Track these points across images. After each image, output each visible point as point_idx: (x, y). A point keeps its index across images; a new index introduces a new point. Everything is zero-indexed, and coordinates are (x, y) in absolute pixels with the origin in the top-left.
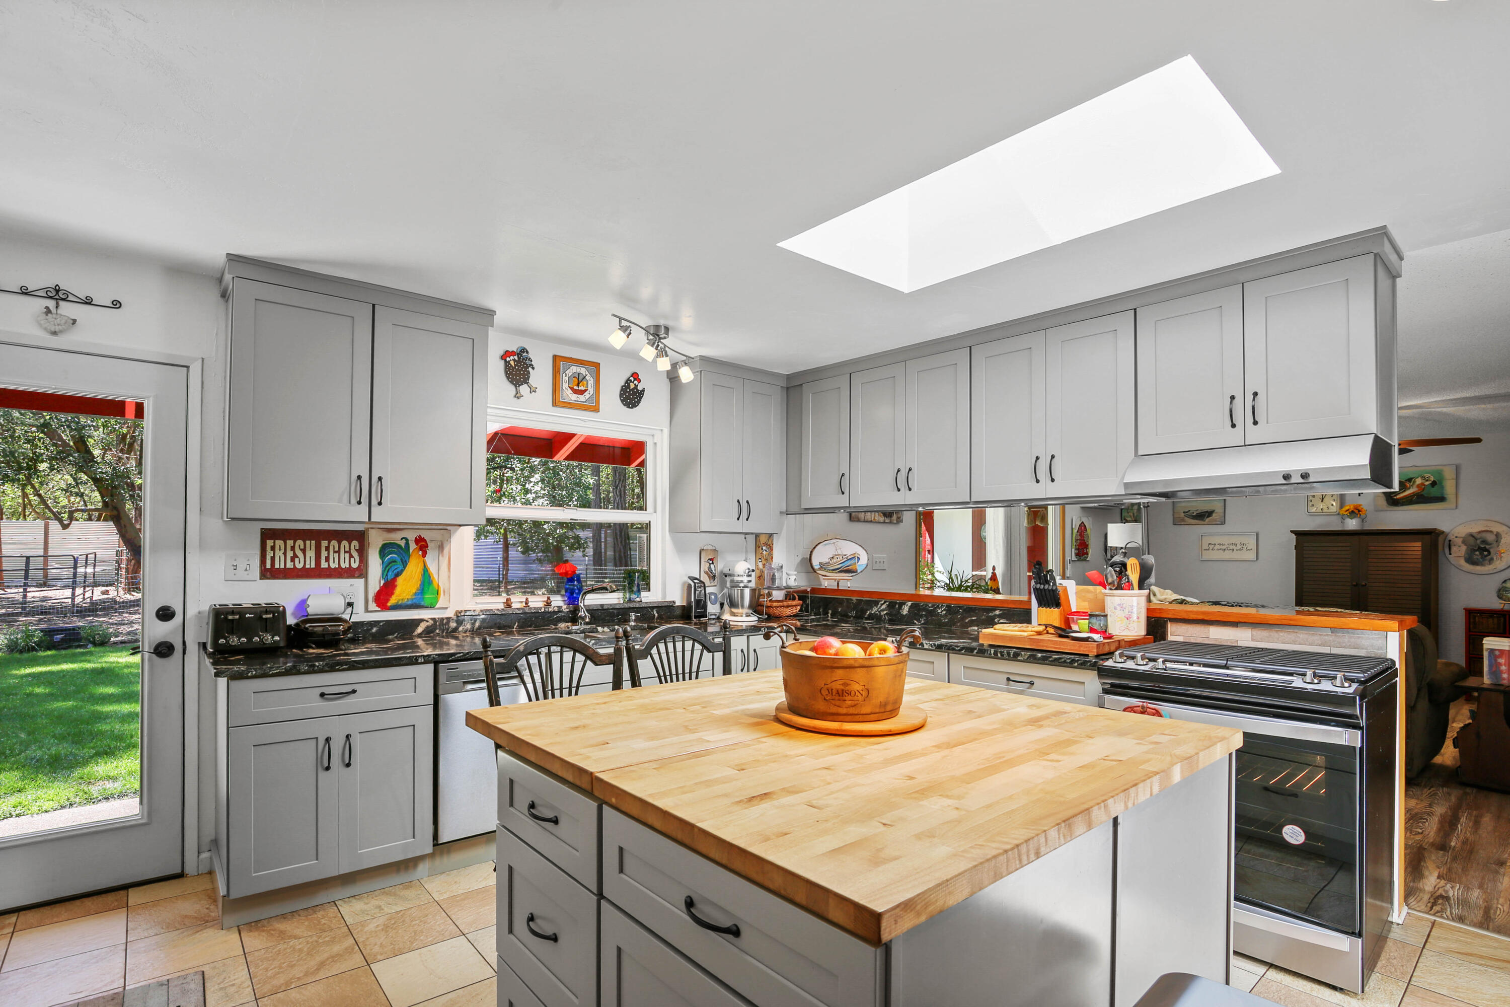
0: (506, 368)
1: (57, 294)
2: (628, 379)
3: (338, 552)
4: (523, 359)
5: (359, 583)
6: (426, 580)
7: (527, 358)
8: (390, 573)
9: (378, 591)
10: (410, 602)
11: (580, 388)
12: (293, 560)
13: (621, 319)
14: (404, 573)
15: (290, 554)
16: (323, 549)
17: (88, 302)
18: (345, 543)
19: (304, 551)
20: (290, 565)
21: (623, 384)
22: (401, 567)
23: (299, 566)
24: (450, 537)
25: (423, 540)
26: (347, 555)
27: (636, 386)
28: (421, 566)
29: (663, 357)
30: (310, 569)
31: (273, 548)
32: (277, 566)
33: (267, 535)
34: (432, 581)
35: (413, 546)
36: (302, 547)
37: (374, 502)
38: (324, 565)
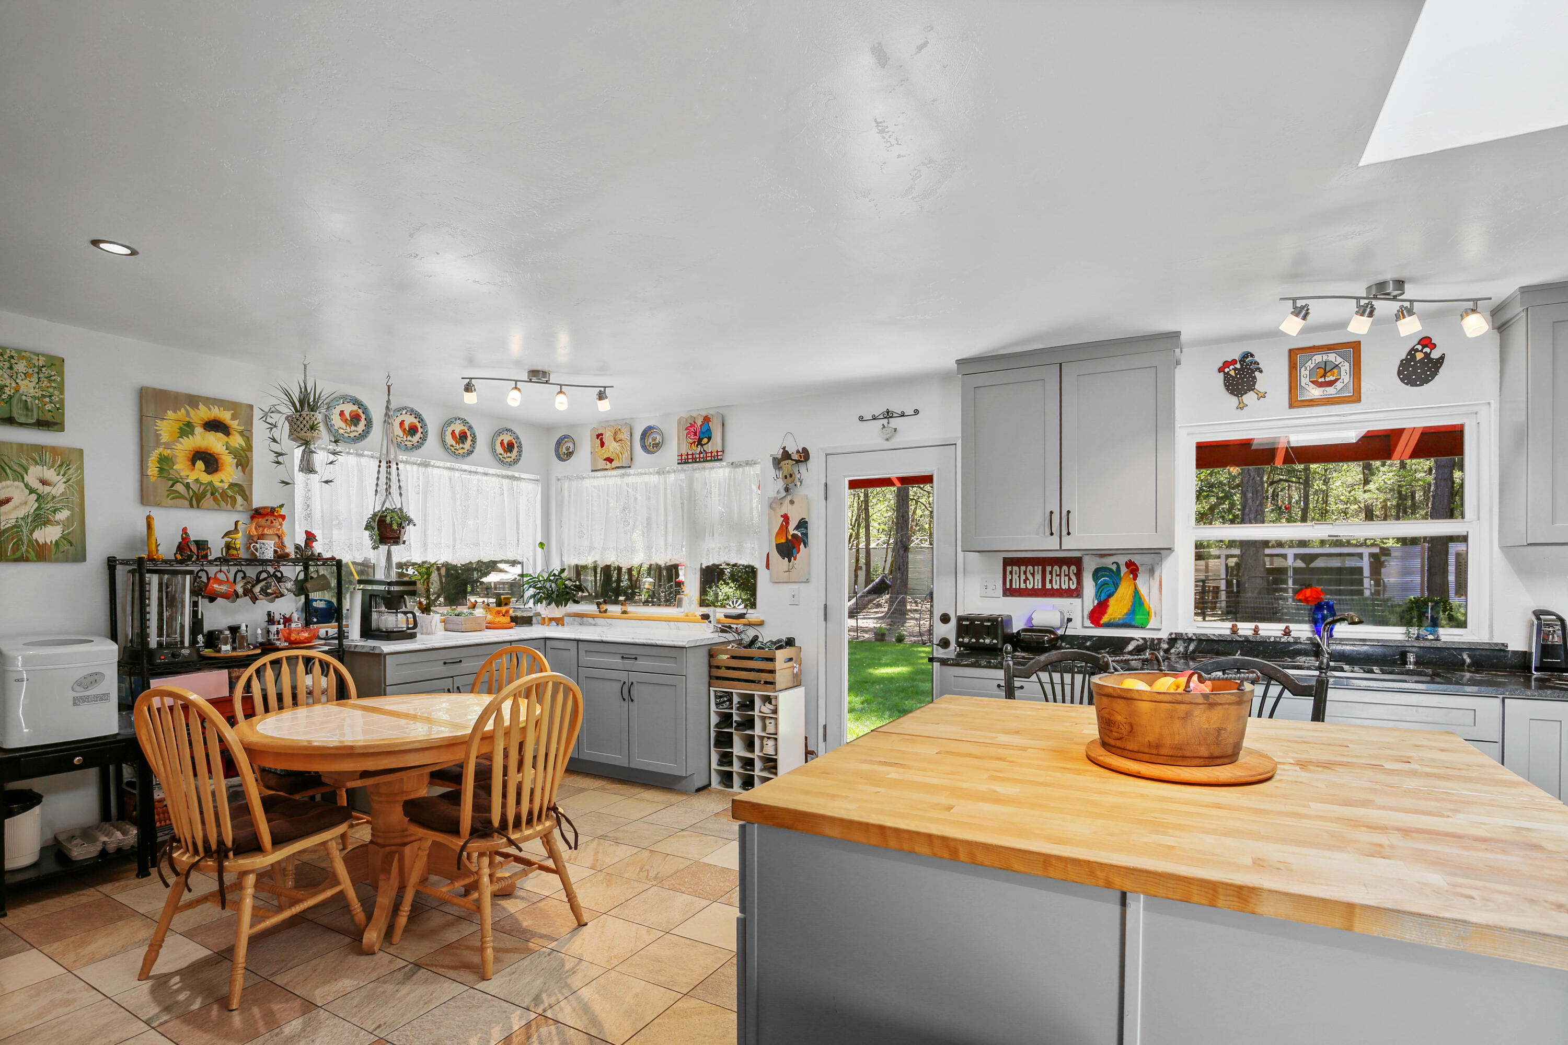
0: (1225, 380)
1: (888, 415)
2: (1413, 349)
3: (1060, 575)
4: (1246, 366)
5: (1077, 602)
6: (1137, 602)
7: (1251, 363)
8: (1103, 594)
9: (1092, 610)
10: (1121, 622)
11: (1327, 379)
12: (1025, 582)
13: (1294, 300)
14: (1116, 595)
15: (1023, 577)
16: (1048, 573)
17: (903, 415)
18: (1065, 568)
19: (1033, 574)
20: (1023, 586)
21: (1404, 357)
22: (1113, 589)
23: (1030, 587)
24: (1161, 561)
25: (1134, 564)
26: (1067, 578)
27: (1427, 355)
28: (1132, 587)
29: (1404, 317)
30: (1038, 589)
31: (1011, 573)
32: (1014, 587)
33: (1008, 562)
34: (1143, 603)
35: (1124, 570)
36: (1032, 572)
37: (1064, 532)
38: (1048, 586)
